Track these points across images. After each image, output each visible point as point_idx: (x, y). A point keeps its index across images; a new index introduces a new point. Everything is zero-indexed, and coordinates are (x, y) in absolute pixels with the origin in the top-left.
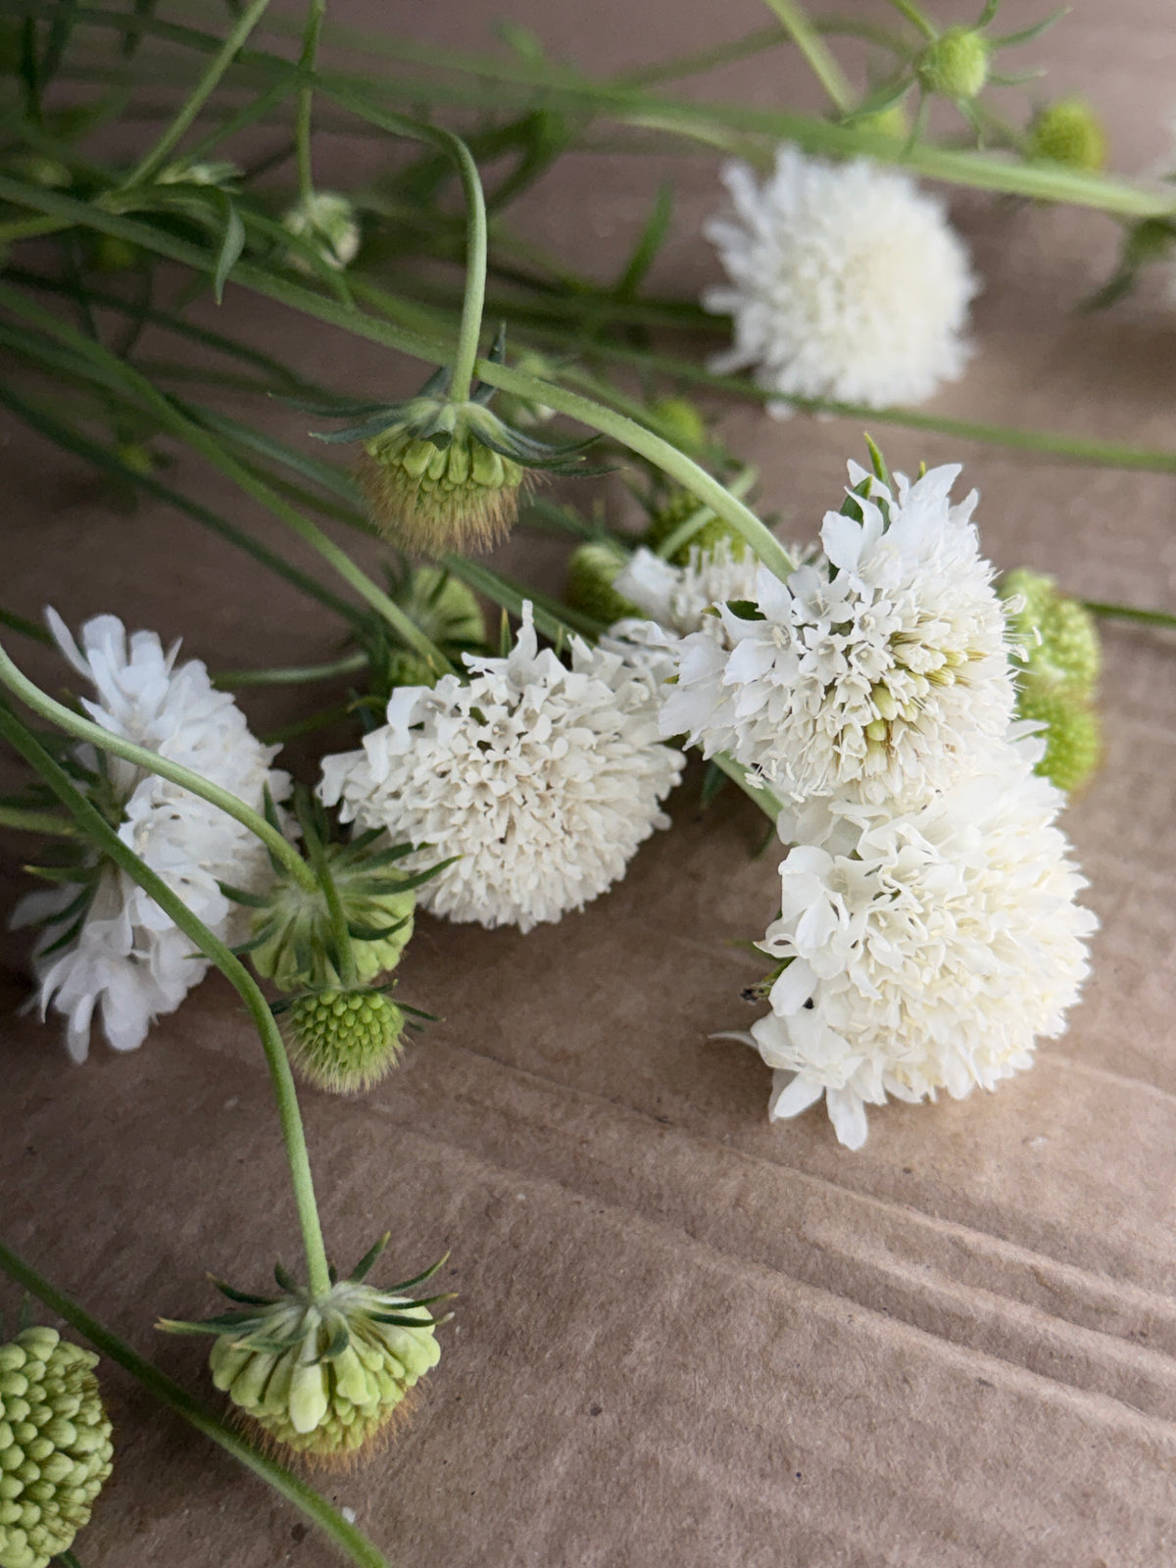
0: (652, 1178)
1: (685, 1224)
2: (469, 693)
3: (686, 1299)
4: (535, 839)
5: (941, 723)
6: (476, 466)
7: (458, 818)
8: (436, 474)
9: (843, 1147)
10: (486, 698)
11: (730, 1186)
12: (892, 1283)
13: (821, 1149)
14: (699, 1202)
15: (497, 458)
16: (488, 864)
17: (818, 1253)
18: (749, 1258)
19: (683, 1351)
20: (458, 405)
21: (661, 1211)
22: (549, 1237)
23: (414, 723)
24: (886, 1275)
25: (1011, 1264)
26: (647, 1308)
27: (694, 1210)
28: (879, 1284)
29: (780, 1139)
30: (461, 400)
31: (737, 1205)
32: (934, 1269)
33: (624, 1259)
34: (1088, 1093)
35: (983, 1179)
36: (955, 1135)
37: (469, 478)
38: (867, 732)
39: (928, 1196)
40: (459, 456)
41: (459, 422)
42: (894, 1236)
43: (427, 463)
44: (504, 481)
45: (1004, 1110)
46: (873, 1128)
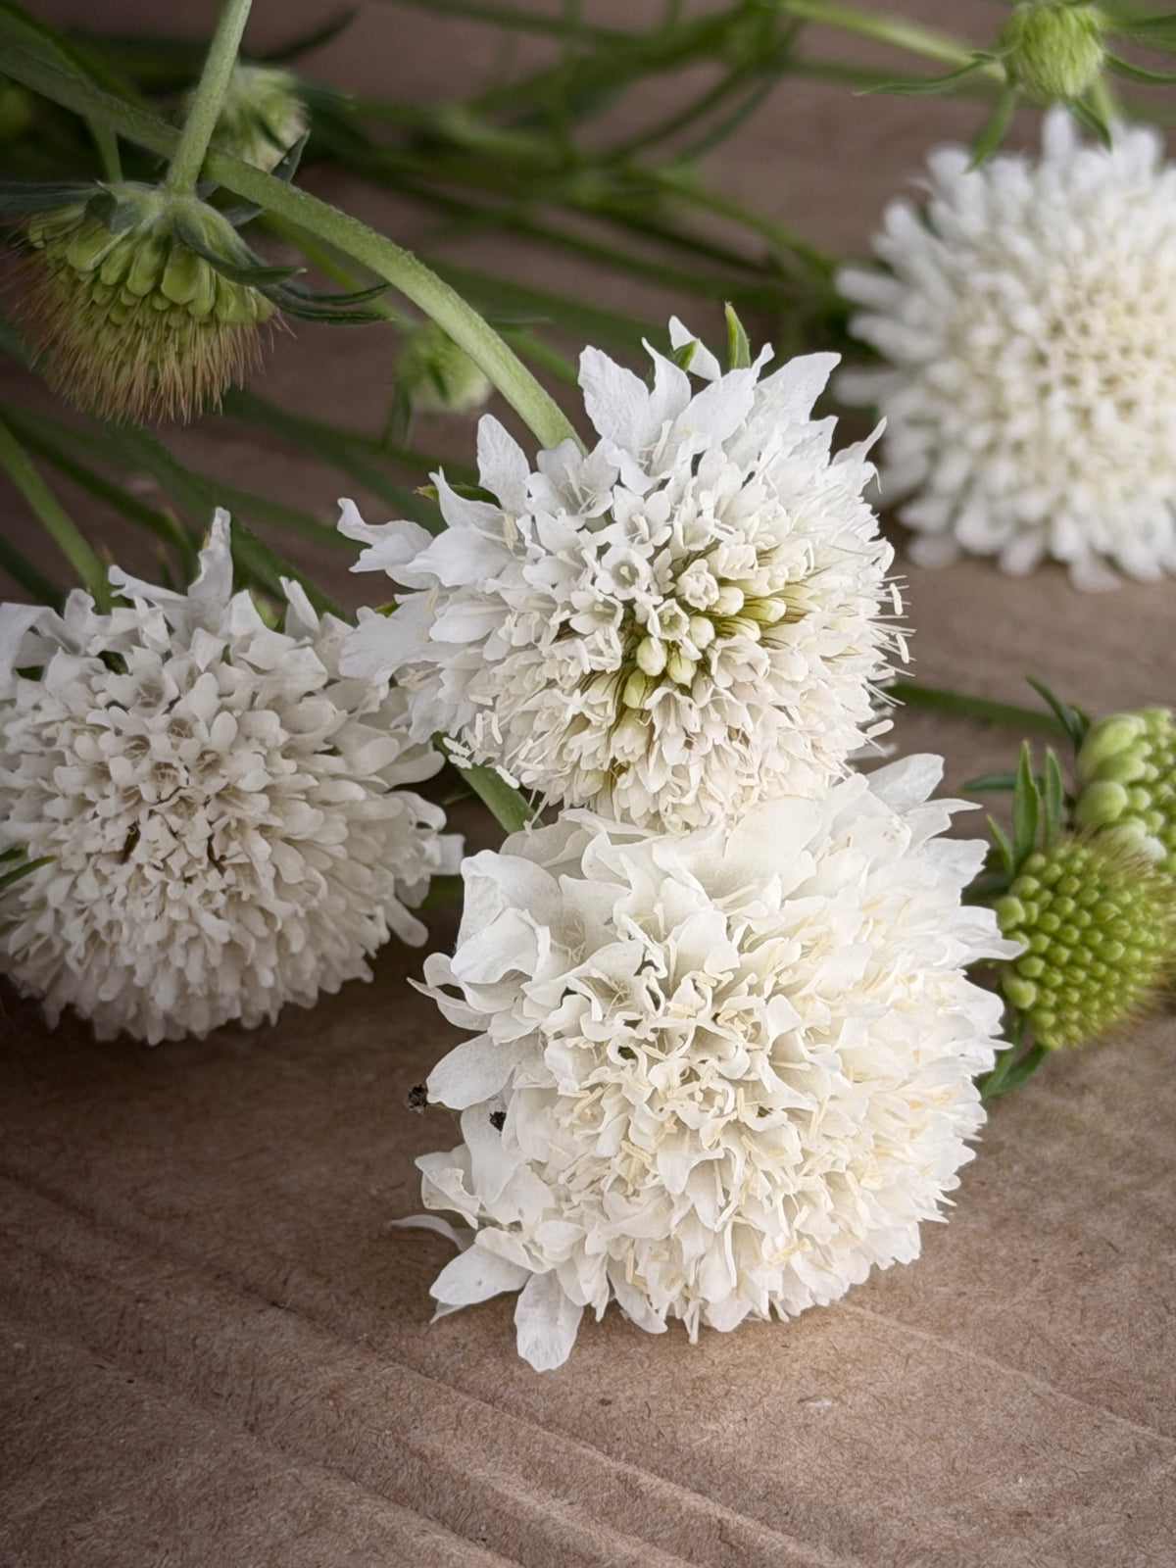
0: (221, 1354)
1: (247, 1413)
2: (106, 624)
3: (199, 1481)
4: (163, 861)
5: (721, 689)
6: (167, 272)
7: (56, 808)
8: (110, 276)
9: (523, 1364)
10: (134, 637)
11: (329, 1376)
12: (507, 1508)
13: (492, 1365)
14: (275, 1388)
15: (205, 270)
16: (88, 888)
17: (417, 1462)
18: (320, 1463)
19: (164, 1532)
20: (174, 198)
21: (218, 1395)
22: (36, 1392)
23: (25, 665)
24: (504, 1498)
25: (692, 1514)
26: (135, 1481)
27: (263, 1395)
28: (488, 1507)
29: (439, 1347)
30: (181, 191)
31: (330, 1397)
32: (577, 1508)
33: (132, 1429)
34: (938, 1368)
35: (712, 1426)
36: (702, 1379)
37: (156, 290)
38: (621, 696)
39: (620, 1434)
40: (148, 258)
41: (164, 216)
42: (540, 1464)
43: (99, 257)
44: (212, 312)
45: (797, 1366)
46: (585, 1354)
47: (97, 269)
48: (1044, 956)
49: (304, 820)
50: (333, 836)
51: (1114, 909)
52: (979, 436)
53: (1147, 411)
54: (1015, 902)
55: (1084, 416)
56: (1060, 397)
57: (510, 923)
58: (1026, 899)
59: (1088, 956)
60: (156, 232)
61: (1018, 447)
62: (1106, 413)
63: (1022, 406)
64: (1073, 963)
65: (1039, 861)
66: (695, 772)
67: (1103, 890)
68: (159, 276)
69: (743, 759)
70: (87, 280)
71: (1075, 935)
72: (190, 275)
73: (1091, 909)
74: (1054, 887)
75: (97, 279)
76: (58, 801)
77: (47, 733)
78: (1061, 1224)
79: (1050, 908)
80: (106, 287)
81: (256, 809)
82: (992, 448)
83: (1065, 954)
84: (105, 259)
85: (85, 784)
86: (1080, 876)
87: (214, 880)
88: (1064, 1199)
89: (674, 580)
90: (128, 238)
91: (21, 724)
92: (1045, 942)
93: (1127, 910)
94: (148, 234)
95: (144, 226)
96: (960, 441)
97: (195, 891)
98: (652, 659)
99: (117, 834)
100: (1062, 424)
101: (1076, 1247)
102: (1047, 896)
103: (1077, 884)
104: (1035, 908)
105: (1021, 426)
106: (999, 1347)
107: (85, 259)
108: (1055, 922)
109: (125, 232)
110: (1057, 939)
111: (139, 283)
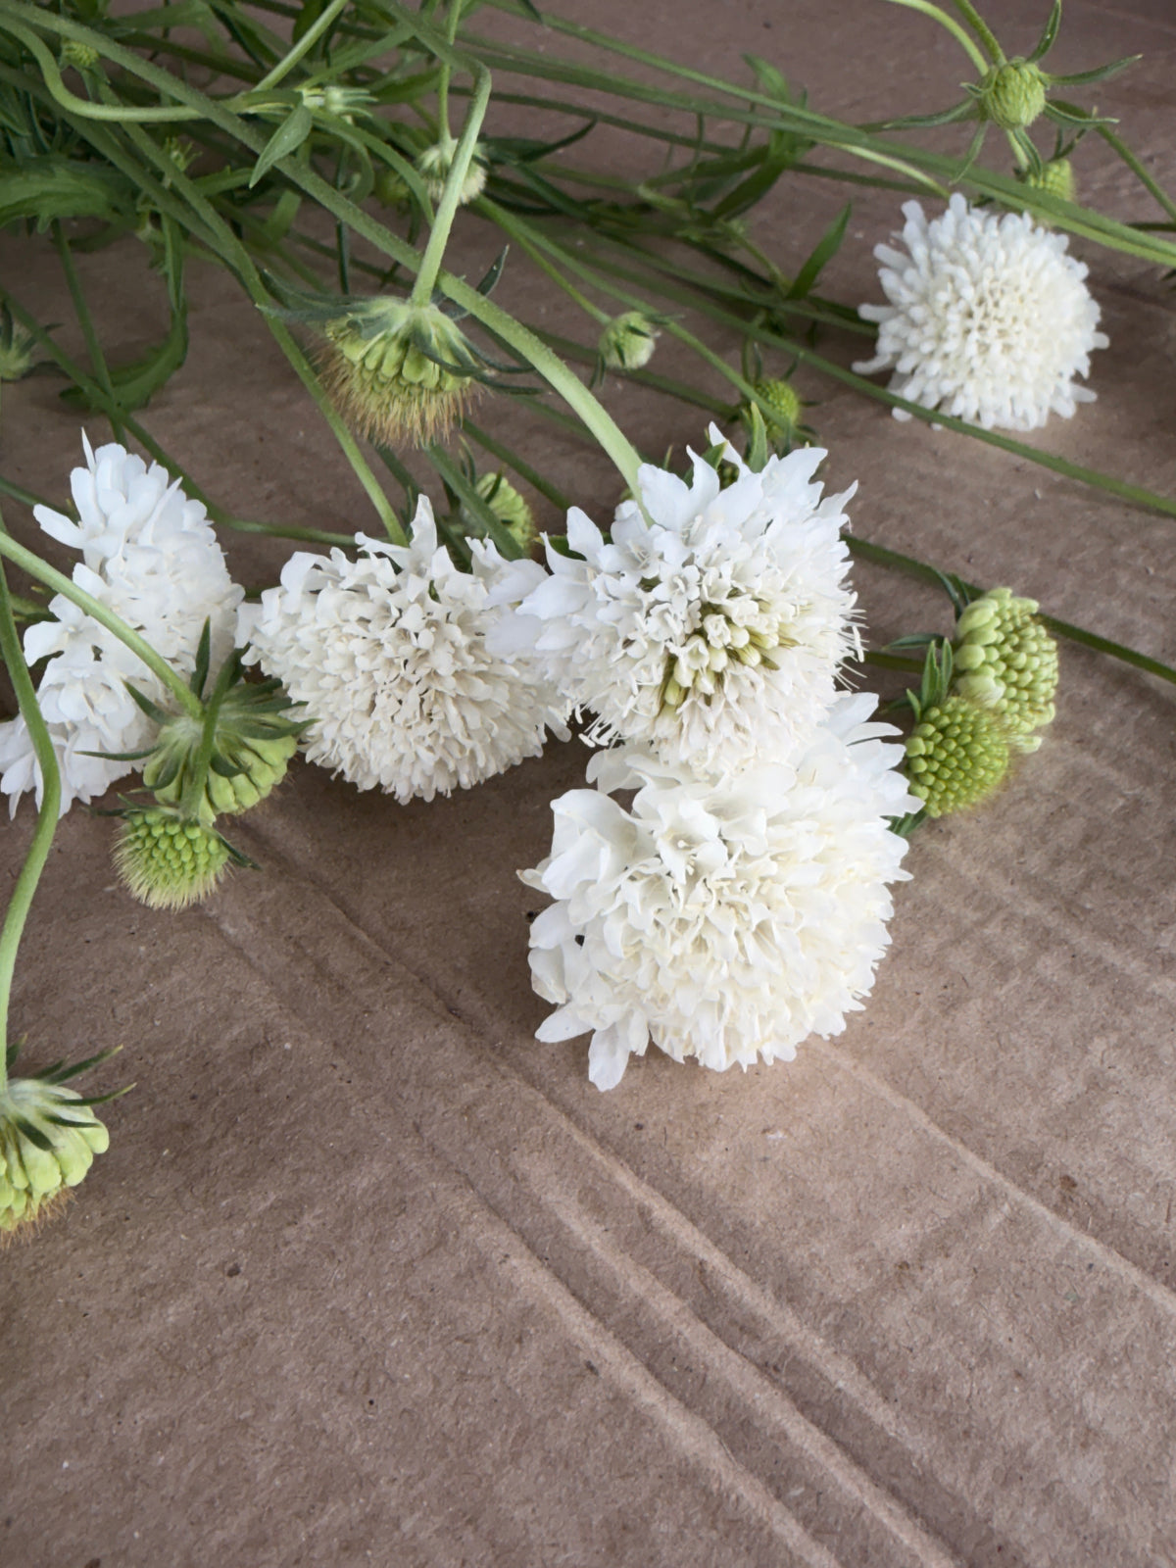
0: (407, 1064)
1: (416, 1116)
2: (354, 570)
3: (372, 1189)
4: (392, 717)
6: (406, 364)
7: (327, 682)
8: (371, 364)
9: (593, 1085)
11: (470, 1093)
12: (564, 1234)
13: (573, 1082)
14: (435, 1100)
17: (513, 1183)
18: (452, 1168)
19: (341, 1239)
20: (416, 310)
21: (399, 1097)
22: (290, 1091)
23: (311, 588)
24: (562, 1224)
25: (683, 1253)
26: (333, 1187)
27: (426, 1106)
28: (552, 1232)
30: (421, 304)
31: (466, 1113)
32: (610, 1234)
33: (340, 1133)
34: (853, 1100)
35: (705, 1158)
36: (703, 1105)
37: (399, 374)
38: (663, 694)
39: (646, 1158)
40: (394, 353)
41: (408, 323)
42: (591, 1188)
43: (363, 352)
44: (438, 384)
45: (763, 1094)
46: (632, 1077)
47: (363, 359)
48: (935, 774)
49: (481, 690)
50: (501, 697)
51: (980, 749)
52: (926, 348)
53: (1019, 353)
54: (920, 742)
55: (984, 348)
56: (975, 335)
57: (588, 838)
58: (927, 739)
59: (962, 775)
60: (401, 334)
61: (946, 356)
62: (997, 347)
63: (955, 336)
64: (951, 779)
65: (935, 713)
66: (711, 752)
67: (973, 734)
68: (400, 366)
69: (745, 743)
70: (358, 366)
71: (954, 763)
72: (420, 366)
73: (965, 747)
74: (942, 730)
75: (364, 365)
76: (327, 678)
77: (323, 634)
78: (934, 958)
79: (939, 746)
80: (369, 371)
81: (450, 685)
82: (932, 354)
83: (947, 774)
84: (368, 353)
85: (345, 668)
86: (960, 725)
87: (425, 729)
88: (936, 934)
89: (702, 620)
90: (384, 338)
91: (306, 630)
92: (936, 766)
93: (987, 751)
94: (395, 336)
95: (394, 330)
96: (916, 348)
97: (412, 736)
98: (683, 676)
99: (363, 701)
100: (972, 349)
101: (943, 981)
102: (940, 737)
103: (958, 731)
104: (931, 744)
105: (950, 346)
106: (892, 1073)
107: (354, 353)
108: (943, 755)
109: (379, 336)
110: (943, 764)
111: (388, 370)
